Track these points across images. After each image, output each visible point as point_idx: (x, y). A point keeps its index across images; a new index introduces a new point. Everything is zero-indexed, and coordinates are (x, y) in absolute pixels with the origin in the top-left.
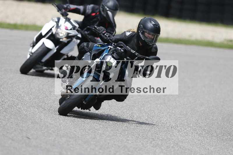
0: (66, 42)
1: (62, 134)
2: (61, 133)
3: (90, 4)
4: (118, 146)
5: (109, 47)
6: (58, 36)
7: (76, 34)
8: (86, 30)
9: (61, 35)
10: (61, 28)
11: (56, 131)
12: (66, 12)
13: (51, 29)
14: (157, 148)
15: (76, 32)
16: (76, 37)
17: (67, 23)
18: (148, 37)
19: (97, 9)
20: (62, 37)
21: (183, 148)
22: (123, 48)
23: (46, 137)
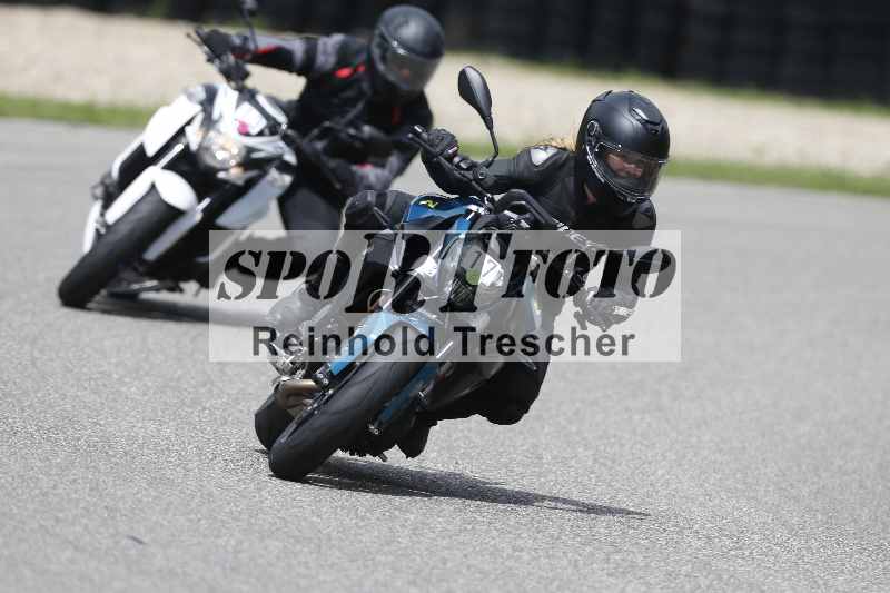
0: (240, 182)
1: (266, 527)
2: (261, 522)
3: (328, 34)
4: (480, 573)
5: (469, 211)
6: (209, 160)
7: (280, 151)
8: (319, 138)
9: (220, 155)
10: (222, 126)
11: (245, 517)
12: (240, 62)
13: (181, 133)
14: (630, 581)
15: (282, 144)
16: (277, 163)
17: (246, 106)
18: (622, 170)
19: (358, 52)
20: (224, 161)
21: (729, 579)
22: (528, 215)
23: (205, 536)
